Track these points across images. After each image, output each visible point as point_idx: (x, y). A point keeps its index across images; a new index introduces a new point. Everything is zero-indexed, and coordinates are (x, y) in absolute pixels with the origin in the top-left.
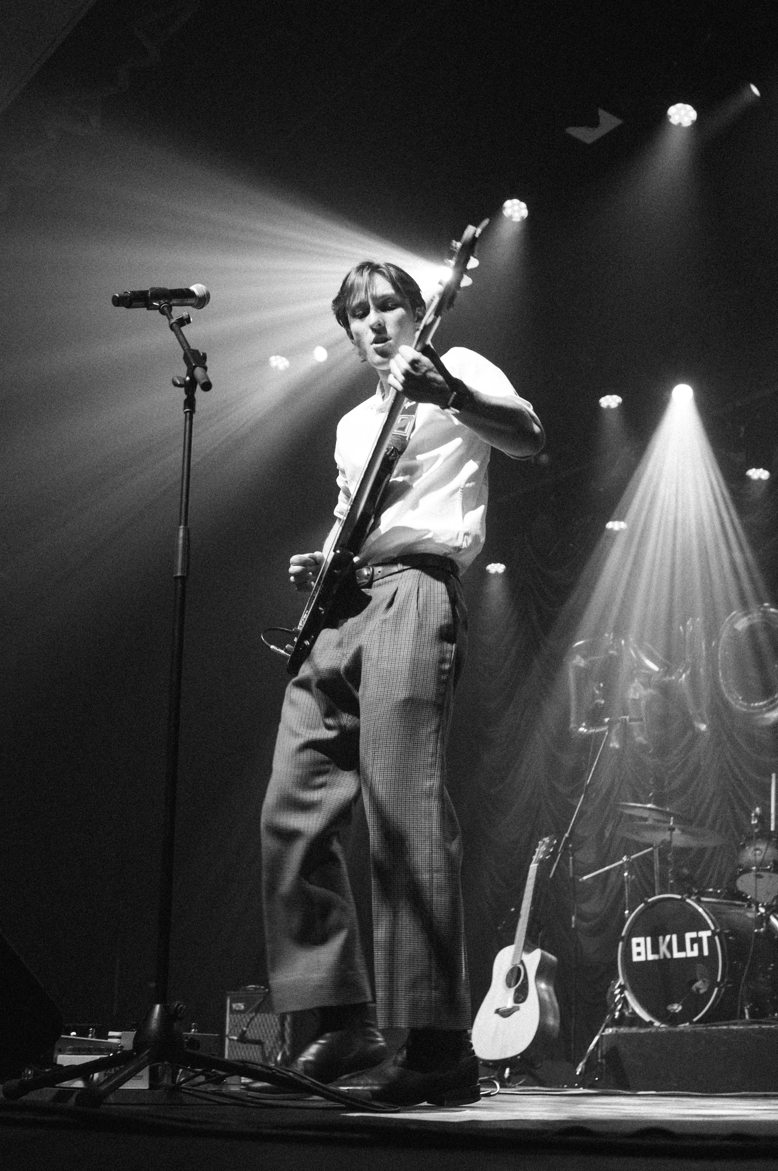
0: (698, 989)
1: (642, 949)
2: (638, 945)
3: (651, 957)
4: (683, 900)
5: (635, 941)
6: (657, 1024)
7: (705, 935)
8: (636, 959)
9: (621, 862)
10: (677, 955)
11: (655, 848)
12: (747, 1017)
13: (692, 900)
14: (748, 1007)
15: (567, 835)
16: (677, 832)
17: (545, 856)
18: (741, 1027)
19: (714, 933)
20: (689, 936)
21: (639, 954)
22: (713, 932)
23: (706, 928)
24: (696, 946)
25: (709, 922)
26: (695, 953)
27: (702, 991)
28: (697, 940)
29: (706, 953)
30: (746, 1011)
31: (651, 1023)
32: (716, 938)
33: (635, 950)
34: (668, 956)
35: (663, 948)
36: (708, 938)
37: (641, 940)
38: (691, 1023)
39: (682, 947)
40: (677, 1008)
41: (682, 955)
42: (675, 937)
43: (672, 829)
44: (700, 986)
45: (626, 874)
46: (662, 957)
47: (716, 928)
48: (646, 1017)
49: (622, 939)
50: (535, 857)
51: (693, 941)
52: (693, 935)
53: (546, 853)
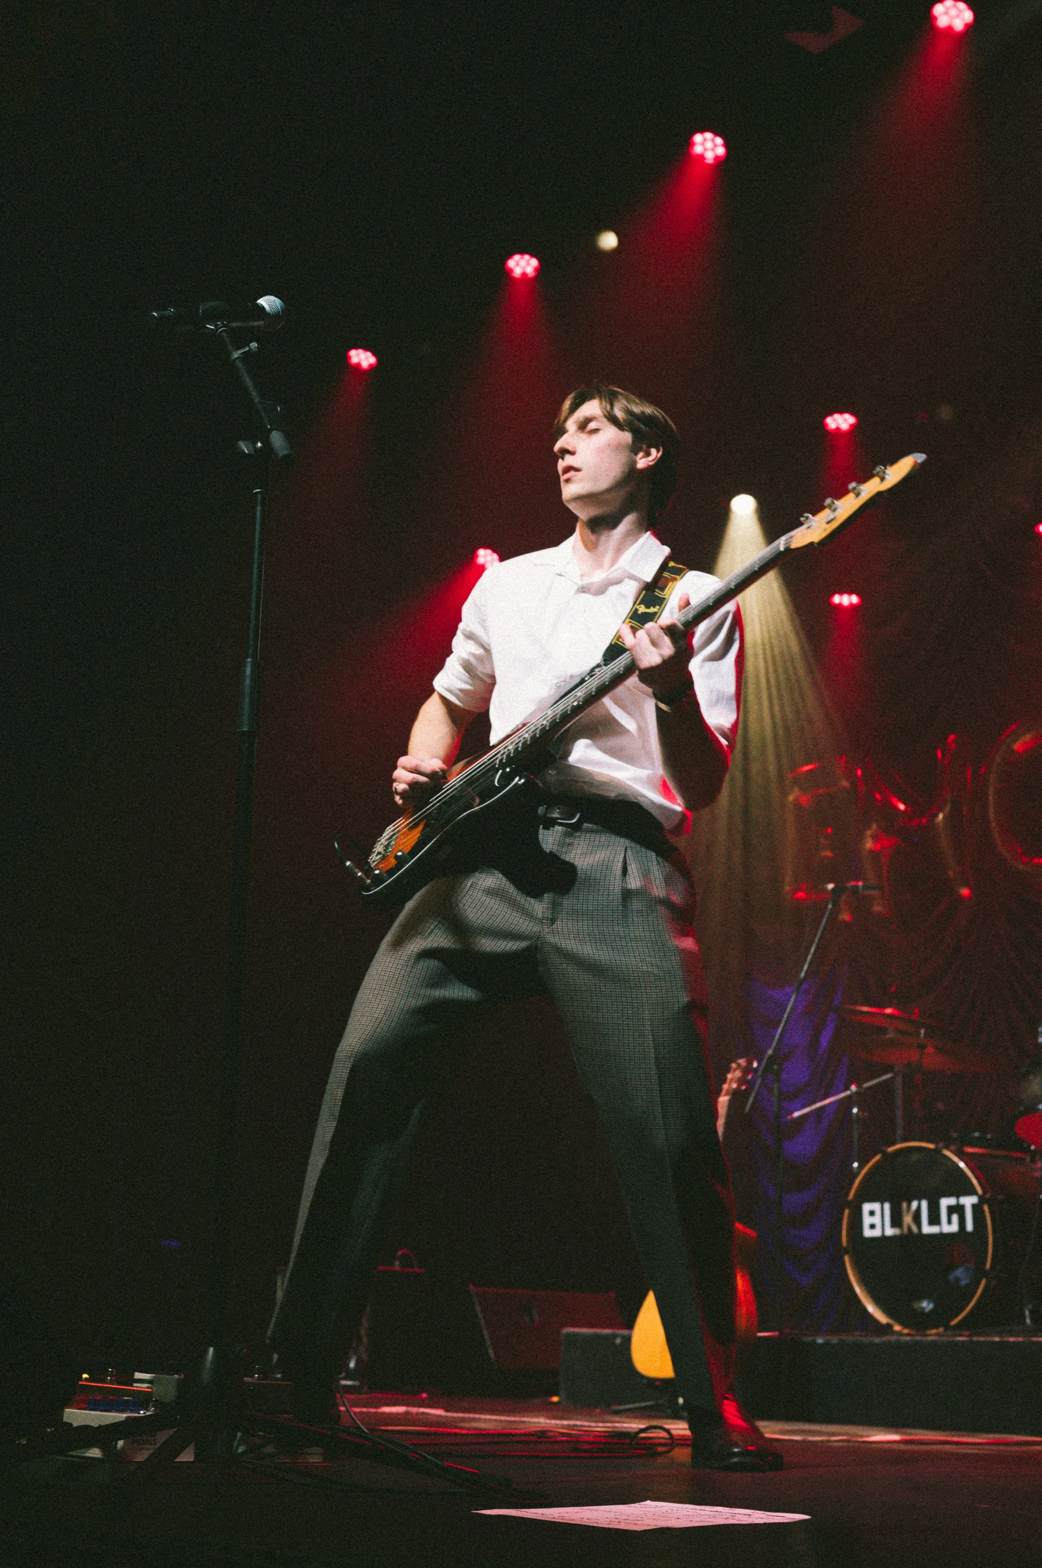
0: (957, 1280)
1: (876, 1220)
2: (872, 1213)
3: (890, 1232)
4: (937, 1151)
5: (867, 1207)
6: (897, 1328)
7: (968, 1201)
8: (868, 1233)
9: (848, 1093)
10: (927, 1229)
11: (896, 1074)
12: (1028, 1321)
13: (951, 1151)
14: (1030, 1307)
15: (770, 1052)
16: (930, 1050)
17: (739, 1085)
18: (1020, 1339)
19: (982, 1200)
20: (946, 1202)
21: (872, 1226)
22: (981, 1198)
23: (971, 1192)
24: (955, 1218)
25: (975, 1181)
26: (954, 1228)
27: (963, 1283)
28: (958, 1209)
29: (970, 1227)
30: (1027, 1313)
31: (889, 1326)
32: (986, 1208)
33: (867, 1220)
34: (915, 1229)
35: (908, 1219)
36: (974, 1206)
37: (876, 1206)
38: (947, 1327)
39: (934, 1219)
40: (926, 1305)
41: (935, 1230)
42: (924, 1204)
43: (922, 1047)
44: (961, 1275)
45: (855, 1110)
46: (905, 1230)
47: (985, 1192)
48: (882, 1318)
49: (849, 1204)
50: (725, 1087)
51: (951, 1210)
52: (952, 1201)
53: (741, 1081)
